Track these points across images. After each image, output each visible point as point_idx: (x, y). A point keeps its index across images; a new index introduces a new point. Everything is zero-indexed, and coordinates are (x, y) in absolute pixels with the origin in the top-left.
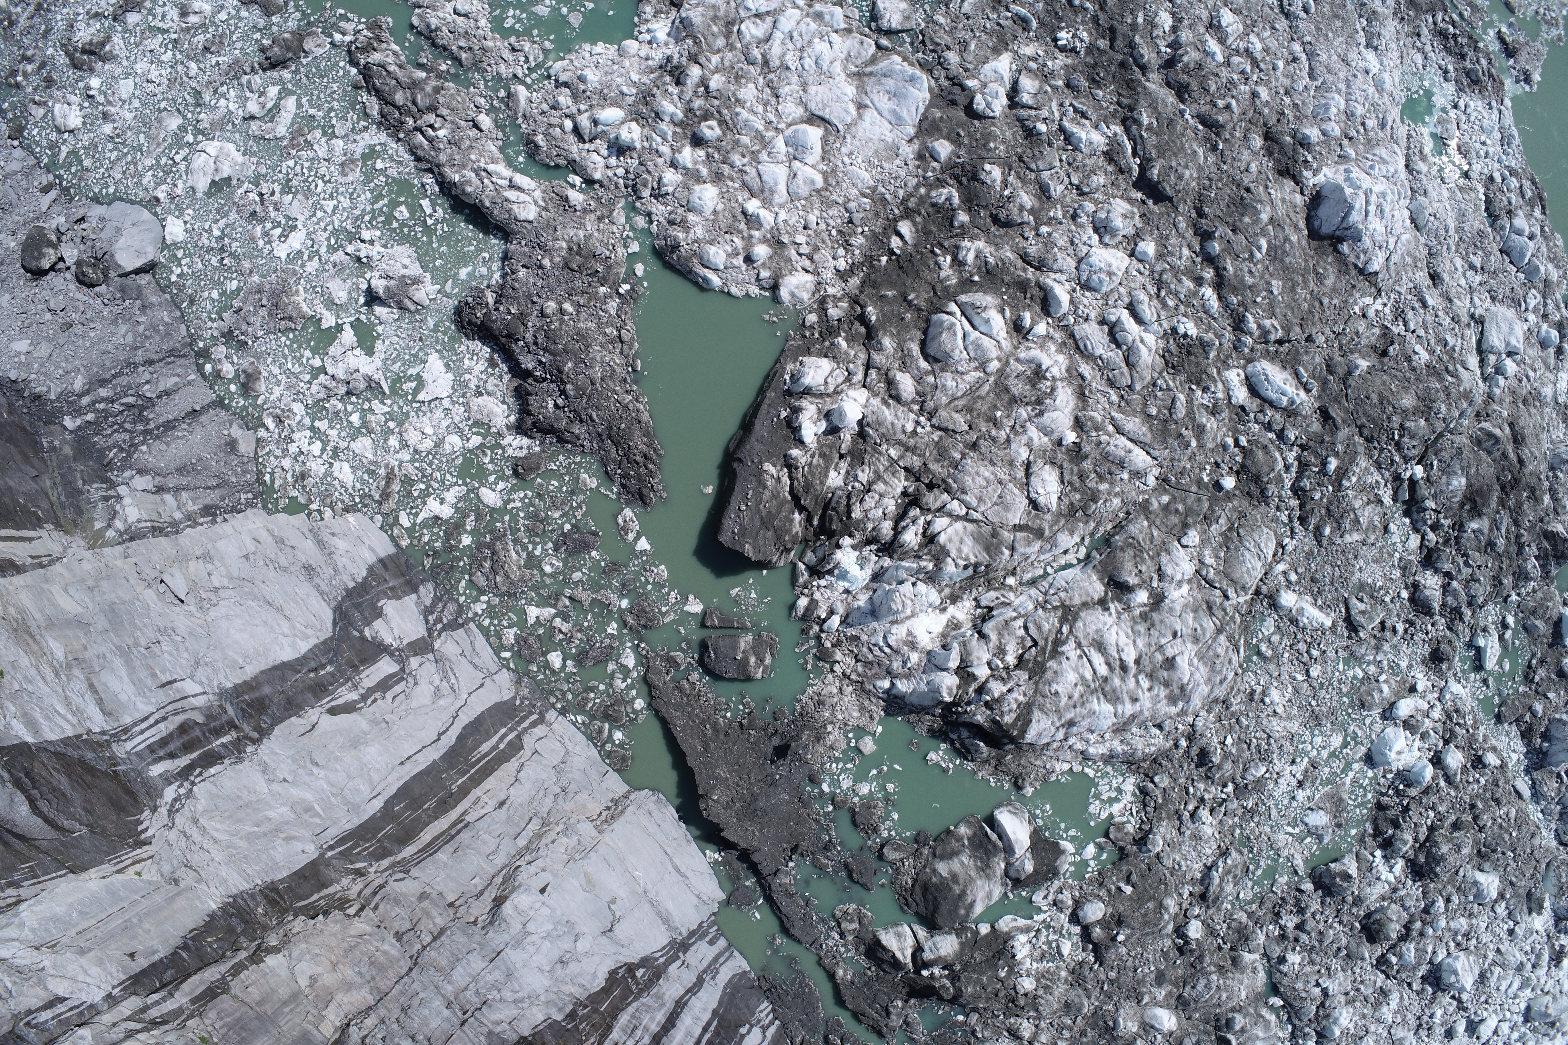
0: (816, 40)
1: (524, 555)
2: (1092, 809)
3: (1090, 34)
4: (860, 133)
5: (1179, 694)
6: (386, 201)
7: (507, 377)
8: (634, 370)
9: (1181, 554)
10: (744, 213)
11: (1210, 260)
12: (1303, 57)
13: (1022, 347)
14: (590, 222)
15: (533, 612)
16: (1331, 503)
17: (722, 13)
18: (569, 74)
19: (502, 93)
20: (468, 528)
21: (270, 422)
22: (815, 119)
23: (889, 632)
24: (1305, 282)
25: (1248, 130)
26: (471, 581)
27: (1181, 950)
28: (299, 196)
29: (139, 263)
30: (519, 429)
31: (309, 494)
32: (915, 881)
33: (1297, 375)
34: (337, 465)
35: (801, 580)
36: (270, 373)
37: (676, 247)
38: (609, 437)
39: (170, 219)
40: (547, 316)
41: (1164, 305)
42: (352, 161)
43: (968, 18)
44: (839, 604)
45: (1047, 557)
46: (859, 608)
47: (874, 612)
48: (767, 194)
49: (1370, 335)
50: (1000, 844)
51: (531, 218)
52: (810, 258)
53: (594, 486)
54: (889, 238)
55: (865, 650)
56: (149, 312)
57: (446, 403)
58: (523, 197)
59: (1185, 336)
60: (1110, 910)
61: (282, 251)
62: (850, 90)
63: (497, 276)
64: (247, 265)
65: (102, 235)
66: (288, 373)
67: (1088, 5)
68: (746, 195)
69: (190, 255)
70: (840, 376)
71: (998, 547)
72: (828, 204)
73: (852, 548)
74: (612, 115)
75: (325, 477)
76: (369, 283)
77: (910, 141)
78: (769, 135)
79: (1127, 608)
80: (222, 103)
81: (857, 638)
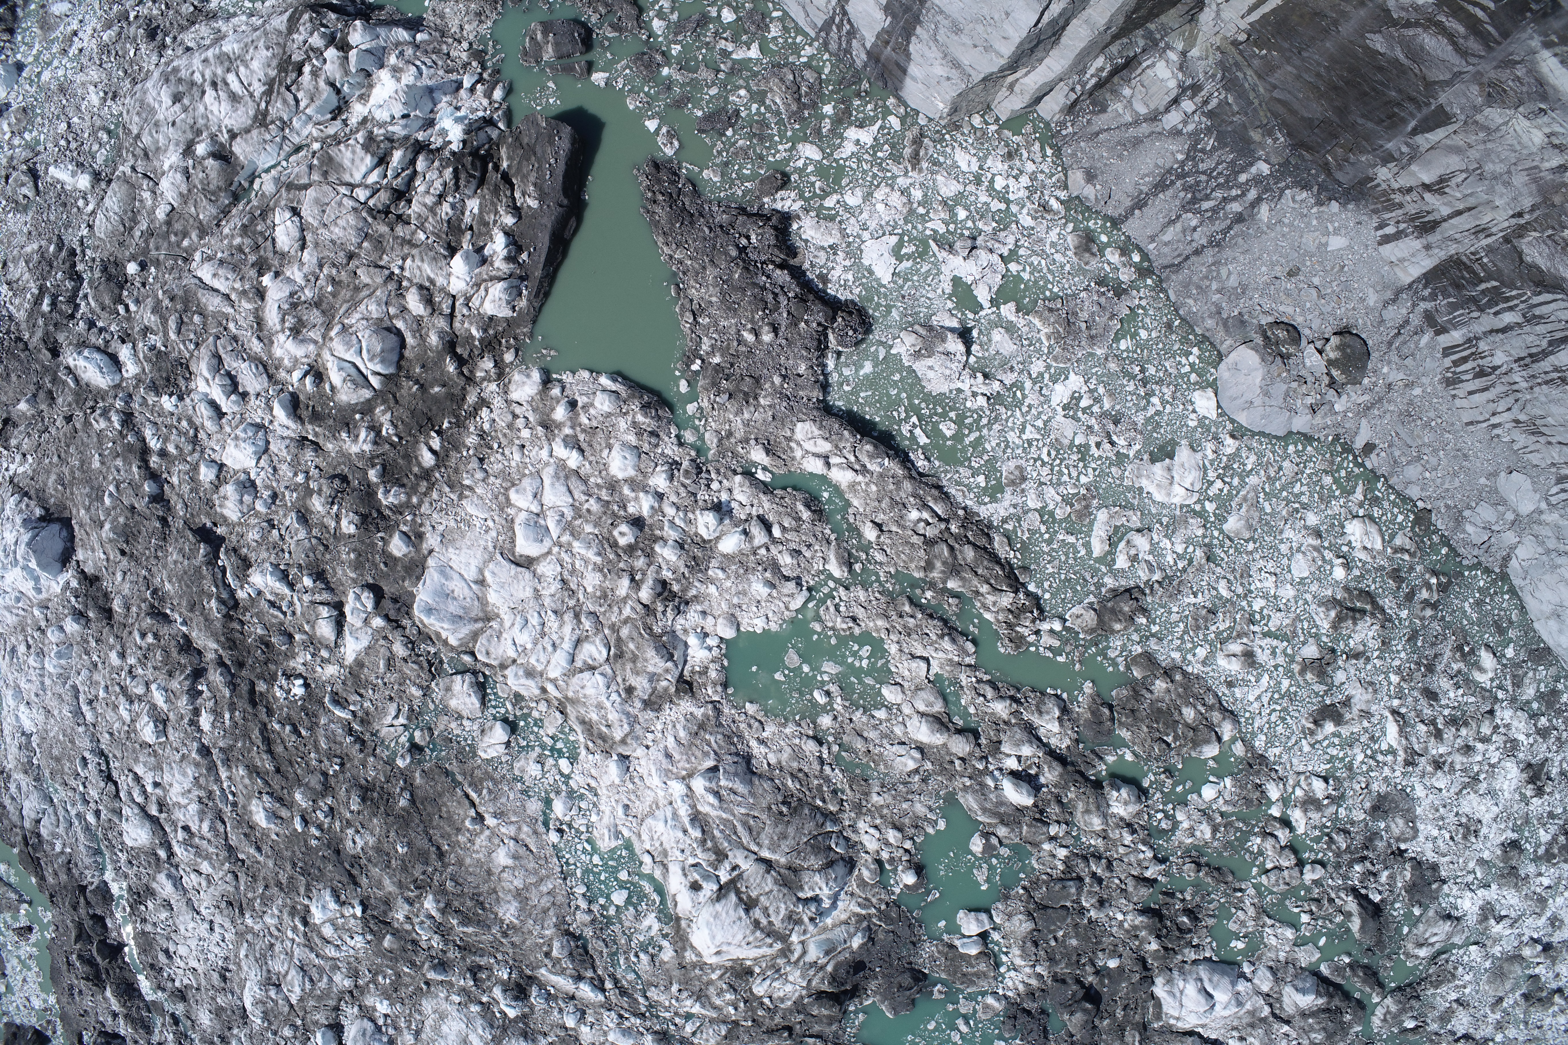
0: (529, 646)
1: (768, 102)
3: (274, 697)
4: (479, 553)
6: (967, 441)
7: (806, 265)
8: (677, 286)
9: (171, 196)
10: (581, 451)
11: (154, 476)
12: (85, 708)
13: (313, 357)
14: (739, 430)
15: (754, 53)
16: (49, 272)
17: (629, 666)
18: (785, 591)
19: (857, 567)
20: (827, 120)
21: (1054, 205)
22: (526, 563)
23: (417, 78)
24: (73, 472)
25: (126, 616)
26: (820, 74)
28: (1066, 442)
30: (786, 218)
31: (1000, 139)
33: (77, 380)
34: (975, 168)
35: (500, 115)
36: (1064, 255)
37: (645, 407)
38: (692, 215)
39: (1213, 414)
40: (769, 324)
41: (190, 422)
42: (1012, 483)
43: (391, 699)
44: (465, 97)
46: (445, 95)
47: (430, 90)
48: (562, 474)
49: (18, 437)
51: (799, 425)
52: (515, 416)
54: (442, 447)
55: (440, 63)
56: (1213, 309)
57: (866, 235)
58: (812, 447)
59: (171, 395)
61: (1075, 382)
62: (492, 597)
63: (831, 365)
65: (1284, 387)
66: (1043, 254)
67: (277, 727)
68: (582, 472)
70: (475, 302)
71: (322, 163)
72: (505, 475)
73: (450, 142)
74: (730, 543)
75: (986, 157)
76: (968, 352)
77: (431, 552)
78: (565, 538)
79: (213, 137)
80: (1180, 549)
81: (447, 72)
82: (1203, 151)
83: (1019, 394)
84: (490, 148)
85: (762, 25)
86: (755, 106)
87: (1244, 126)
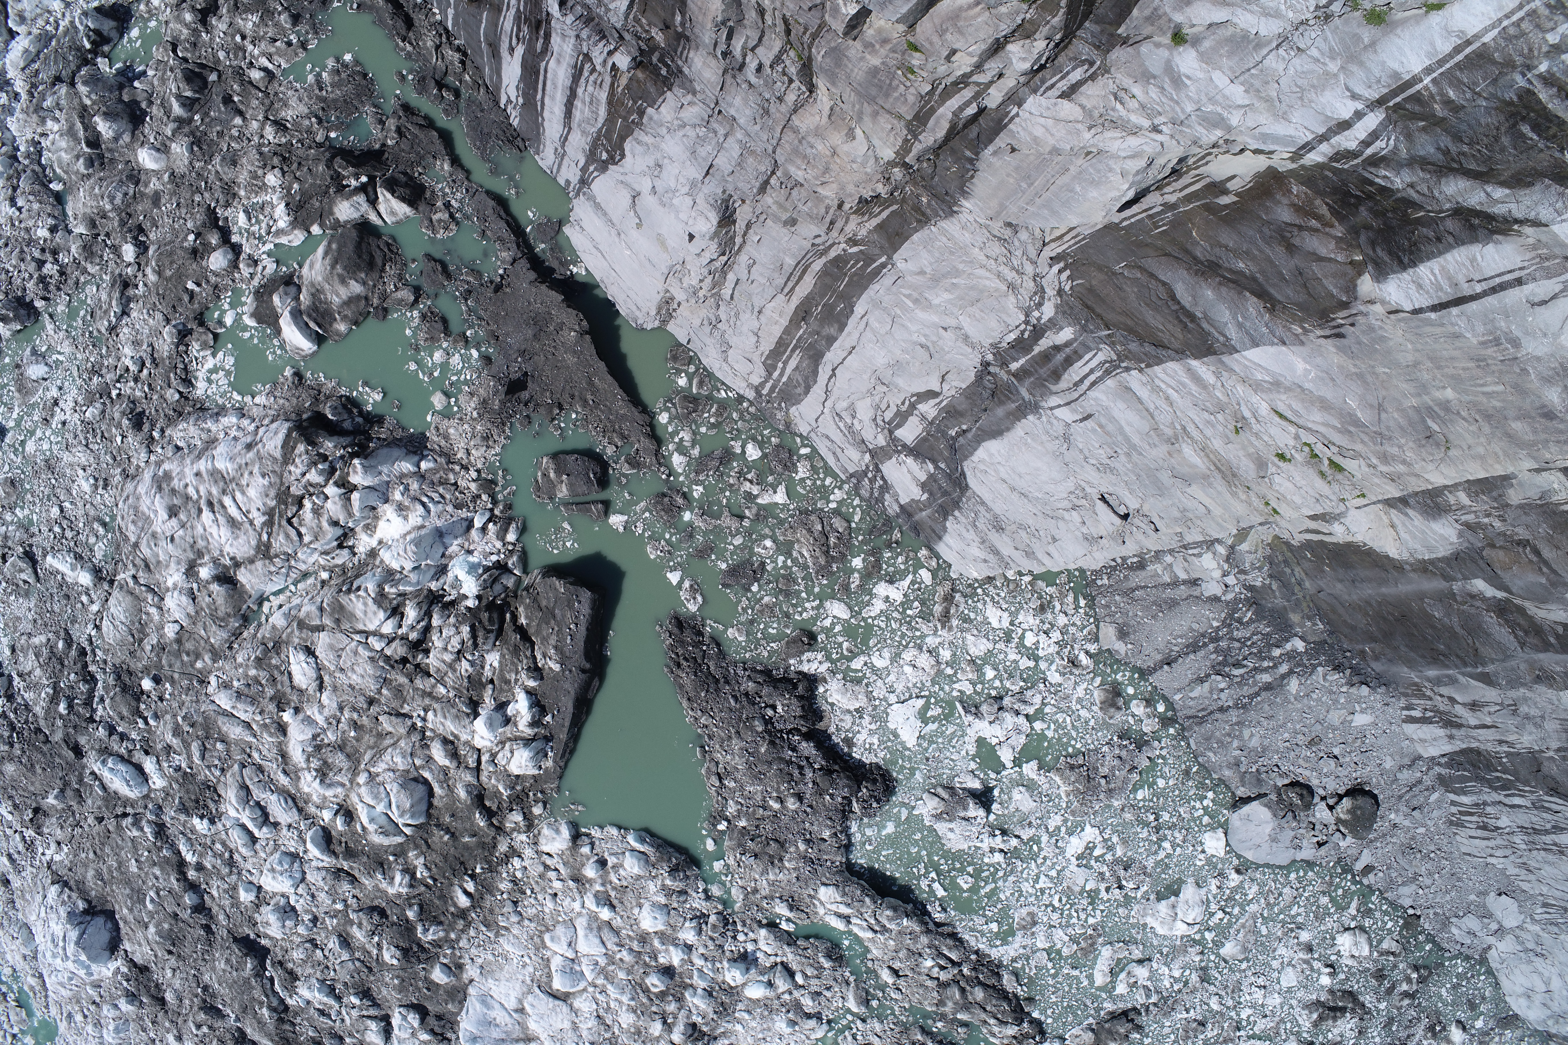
1: (795, 554)
2: (230, 361)
4: (518, 986)
5: (161, 482)
6: (983, 892)
7: (832, 729)
8: (703, 747)
9: (177, 616)
10: (612, 907)
11: (193, 887)
13: (341, 798)
14: (764, 888)
15: (780, 497)
16: (61, 671)
18: (808, 1027)
19: (874, 1003)
20: (856, 575)
21: (1084, 659)
22: (563, 997)
23: (423, 518)
24: (110, 872)
25: (179, 1007)
26: (849, 522)
27: (141, 229)
28: (1077, 889)
29: (1246, 809)
30: (812, 681)
31: (1033, 591)
32: (383, 270)
33: (104, 787)
34: (1006, 624)
35: (515, 558)
36: (1089, 710)
37: (673, 871)
38: (717, 681)
39: (1221, 854)
40: (794, 795)
41: (224, 844)
42: (1024, 927)
44: (476, 539)
45: (296, 601)
46: (456, 538)
47: (440, 534)
48: (595, 925)
49: (51, 826)
50: (306, 318)
51: (822, 890)
52: (547, 867)
53: (730, 630)
54: (477, 890)
55: (448, 496)
56: (1232, 761)
57: (893, 698)
58: (834, 907)
59: (202, 817)
60: (204, 263)
61: (1090, 833)
62: (533, 1026)
63: (854, 828)
64: (1128, 816)
65: (1293, 833)
66: (1069, 711)
68: (614, 923)
69: (1194, 820)
70: (501, 759)
71: (333, 610)
72: (538, 918)
73: (466, 597)
74: (755, 992)
75: (1017, 611)
76: (989, 811)
77: (471, 981)
78: (600, 981)
79: (215, 561)
80: (1177, 974)
81: (457, 507)
82: (1239, 621)
83: (1035, 848)
84: (507, 596)
85: (790, 466)
86: (781, 559)
87: (1285, 608)
